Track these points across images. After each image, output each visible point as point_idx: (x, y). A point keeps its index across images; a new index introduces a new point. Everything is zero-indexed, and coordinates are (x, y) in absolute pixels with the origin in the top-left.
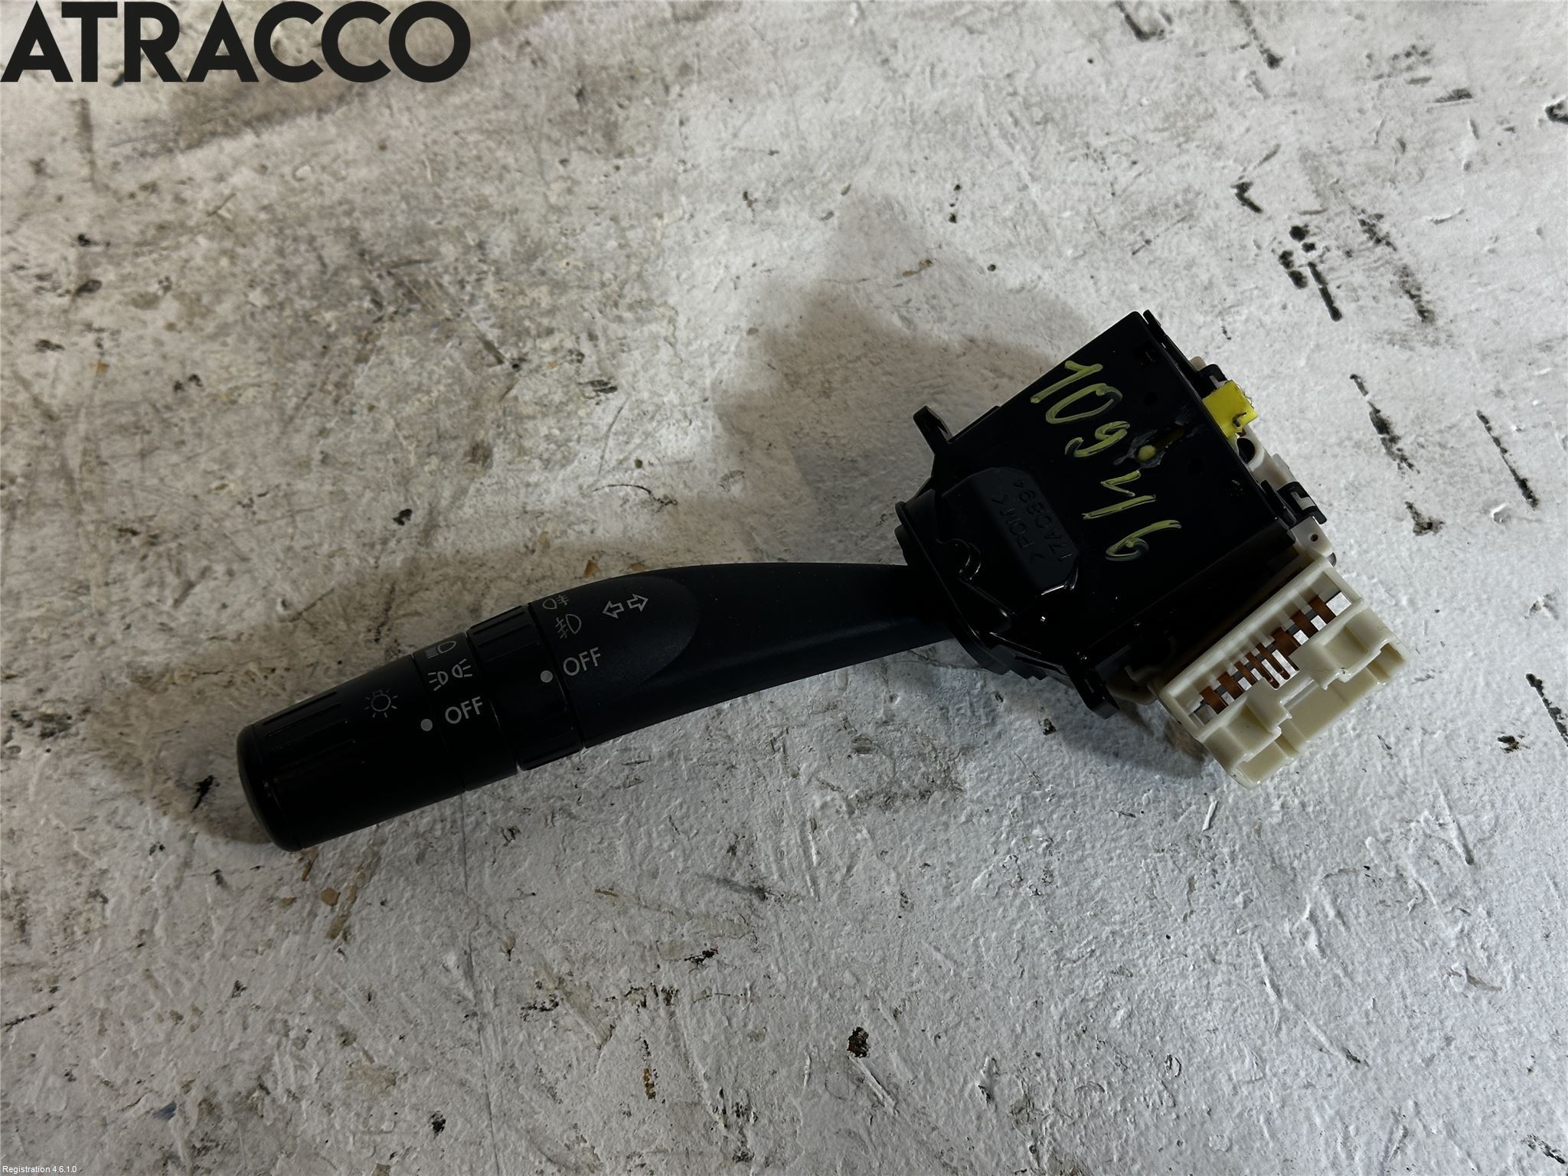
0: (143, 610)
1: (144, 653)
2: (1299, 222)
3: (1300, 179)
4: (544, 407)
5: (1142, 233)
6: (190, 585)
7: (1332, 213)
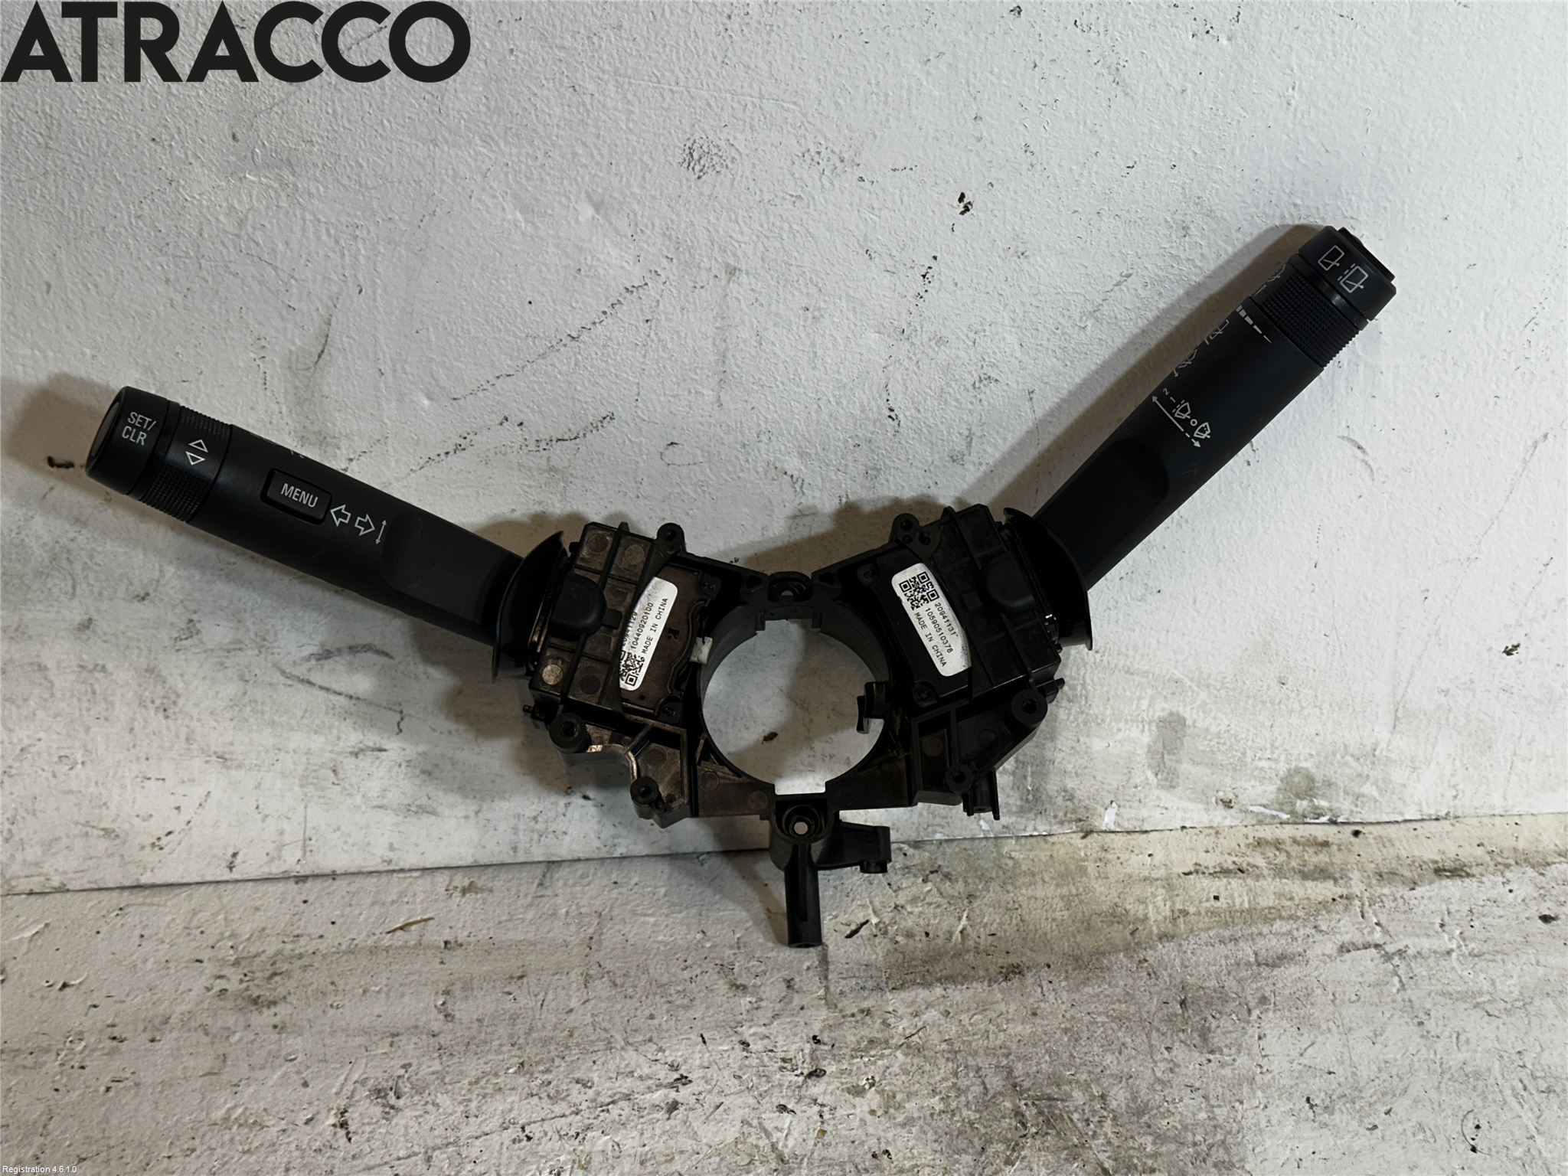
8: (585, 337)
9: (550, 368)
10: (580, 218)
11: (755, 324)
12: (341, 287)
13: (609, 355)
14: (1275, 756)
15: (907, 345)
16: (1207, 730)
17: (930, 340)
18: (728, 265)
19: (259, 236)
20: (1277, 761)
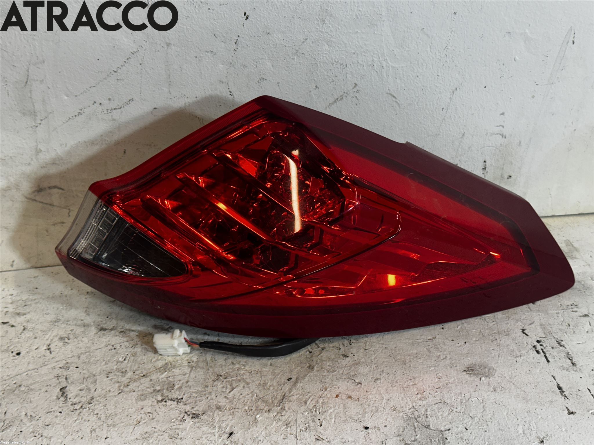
0: (221, 393)
1: (220, 402)
2: (539, 339)
3: (540, 330)
4: (329, 359)
5: (495, 337)
6: (233, 389)
7: (548, 338)
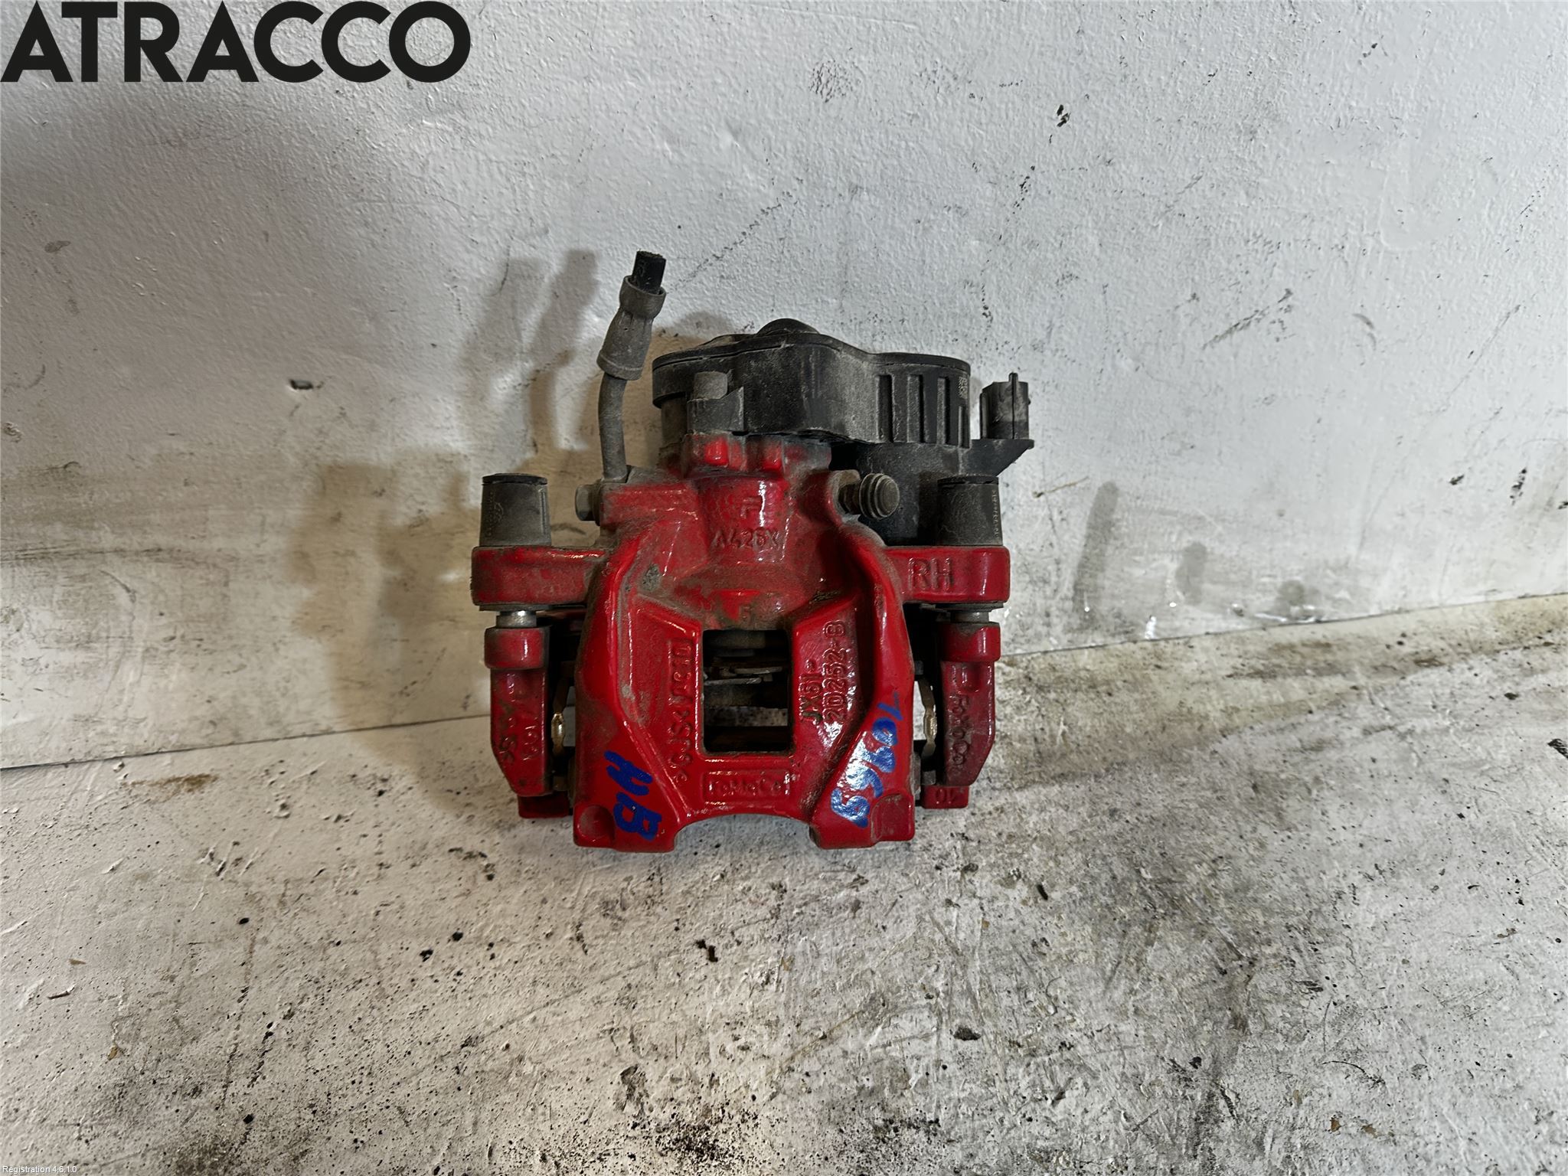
8: (727, 257)
9: (698, 285)
10: (721, 146)
11: (874, 237)
12: (515, 221)
13: (748, 272)
14: (1274, 573)
15: (1003, 250)
16: (1222, 556)
17: (1023, 244)
18: (851, 184)
19: (440, 178)
20: (1275, 577)
